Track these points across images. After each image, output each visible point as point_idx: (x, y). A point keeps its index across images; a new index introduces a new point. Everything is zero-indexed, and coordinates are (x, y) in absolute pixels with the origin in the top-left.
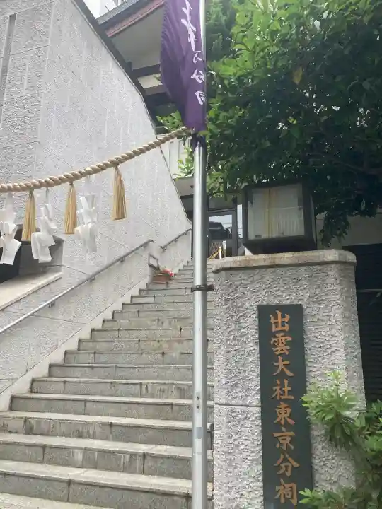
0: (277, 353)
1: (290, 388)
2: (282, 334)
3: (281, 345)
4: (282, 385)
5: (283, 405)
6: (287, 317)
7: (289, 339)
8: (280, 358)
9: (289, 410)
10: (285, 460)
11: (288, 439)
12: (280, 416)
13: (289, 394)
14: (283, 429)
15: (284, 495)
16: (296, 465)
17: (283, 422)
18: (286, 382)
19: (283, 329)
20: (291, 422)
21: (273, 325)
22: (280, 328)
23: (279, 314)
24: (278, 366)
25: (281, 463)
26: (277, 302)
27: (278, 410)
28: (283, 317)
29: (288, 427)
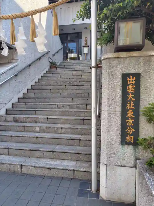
0: (129, 92)
1: (133, 105)
2: (132, 85)
3: (131, 89)
4: (130, 104)
5: (130, 111)
6: (135, 78)
7: (135, 87)
8: (130, 94)
9: (132, 113)
11: (131, 122)
12: (129, 115)
13: (133, 107)
14: (130, 119)
15: (129, 140)
16: (134, 130)
17: (130, 117)
18: (132, 102)
19: (132, 83)
20: (133, 116)
21: (129, 81)
22: (131, 82)
23: (131, 77)
24: (129, 97)
25: (129, 130)
26: (130, 72)
27: (128, 112)
28: (133, 78)
29: (132, 118)
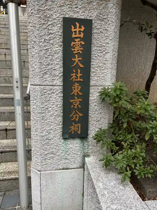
0: (75, 52)
1: (81, 75)
2: (79, 40)
3: (77, 47)
4: (77, 73)
5: (76, 84)
6: (83, 29)
7: (83, 43)
8: (76, 56)
9: (80, 87)
10: (76, 113)
11: (78, 103)
12: (74, 91)
13: (80, 78)
14: (76, 98)
15: (74, 130)
16: (81, 115)
17: (76, 94)
18: (79, 71)
19: (80, 36)
20: (80, 94)
21: (74, 33)
22: (77, 35)
23: (78, 25)
24: (75, 61)
25: (74, 115)
26: (75, 16)
27: (73, 88)
28: (80, 27)
29: (78, 96)
